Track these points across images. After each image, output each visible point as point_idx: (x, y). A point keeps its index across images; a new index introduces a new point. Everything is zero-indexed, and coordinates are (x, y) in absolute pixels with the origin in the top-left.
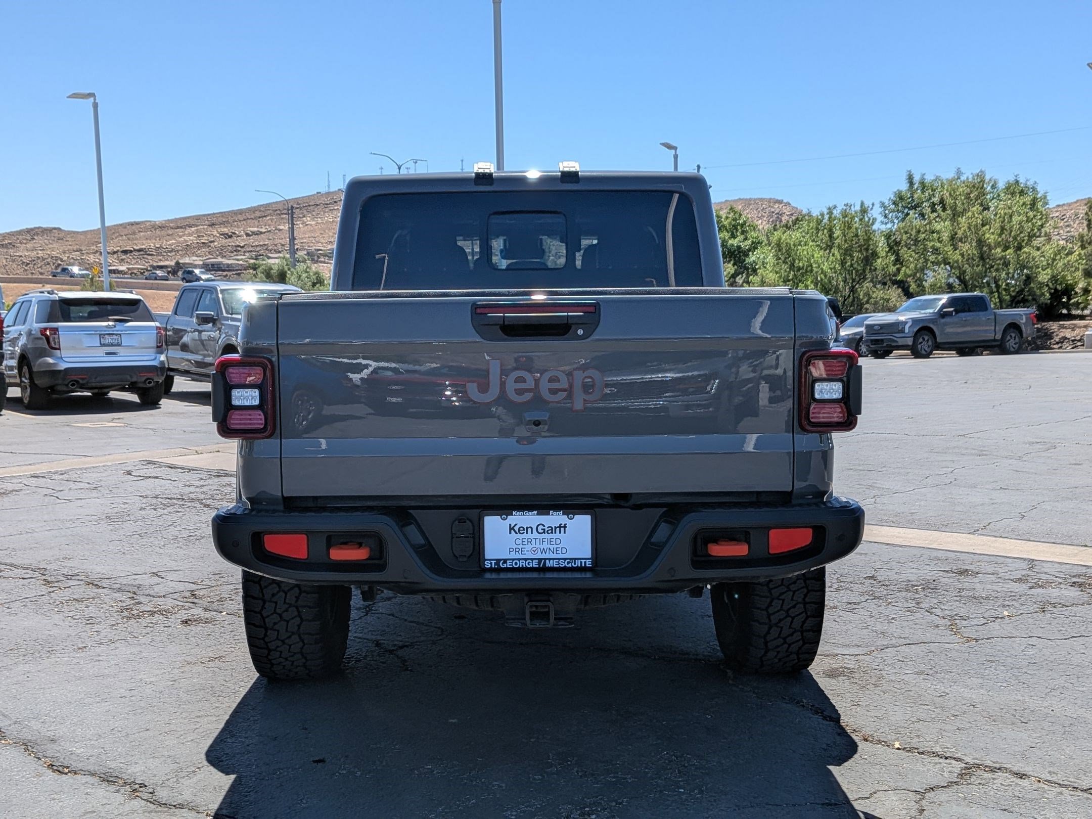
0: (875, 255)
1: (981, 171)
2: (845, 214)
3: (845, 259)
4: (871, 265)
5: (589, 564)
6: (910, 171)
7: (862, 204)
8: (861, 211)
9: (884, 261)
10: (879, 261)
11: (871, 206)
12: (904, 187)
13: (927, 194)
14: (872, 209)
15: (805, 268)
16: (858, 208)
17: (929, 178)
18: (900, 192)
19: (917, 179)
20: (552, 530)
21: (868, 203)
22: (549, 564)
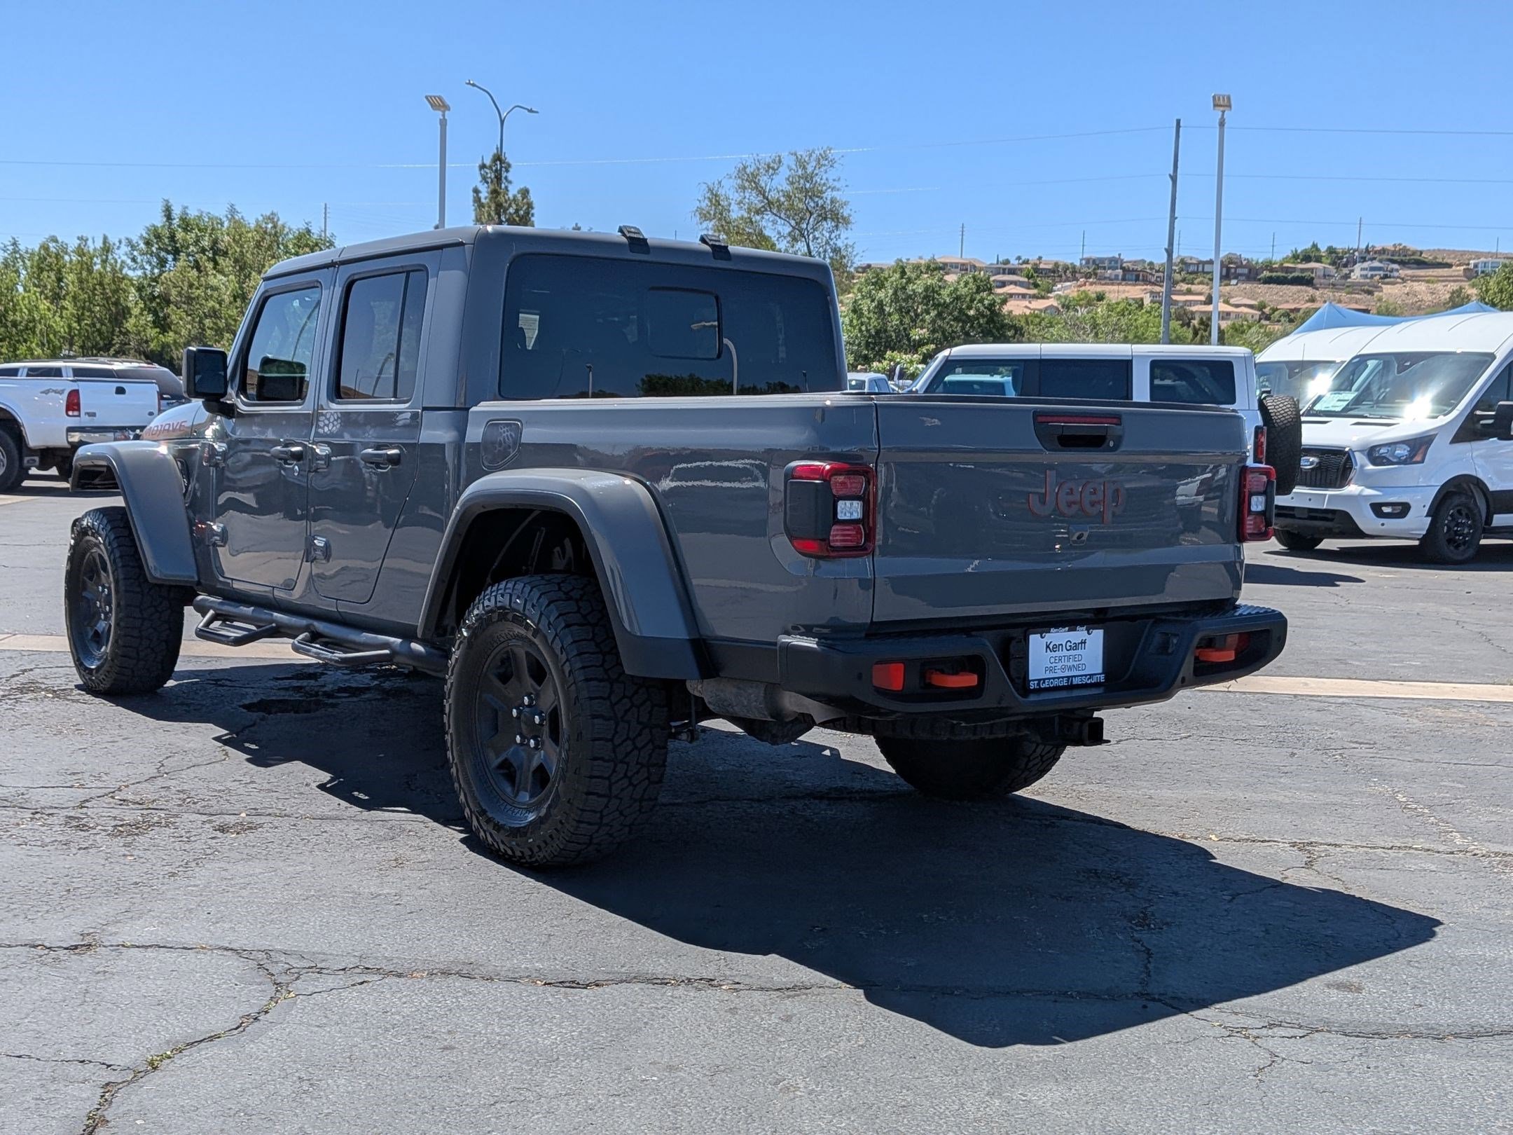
0: (126, 312)
1: (272, 214)
2: (80, 252)
3: (83, 314)
4: (120, 325)
5: (1102, 678)
6: (167, 201)
7: (105, 239)
8: (103, 249)
9: (138, 321)
10: (132, 321)
11: (118, 244)
12: (159, 221)
13: (193, 235)
14: (119, 248)
15: (24, 323)
16: (99, 244)
17: (193, 213)
18: (156, 229)
19: (177, 212)
20: (1076, 647)
21: (113, 240)
22: (1076, 681)
